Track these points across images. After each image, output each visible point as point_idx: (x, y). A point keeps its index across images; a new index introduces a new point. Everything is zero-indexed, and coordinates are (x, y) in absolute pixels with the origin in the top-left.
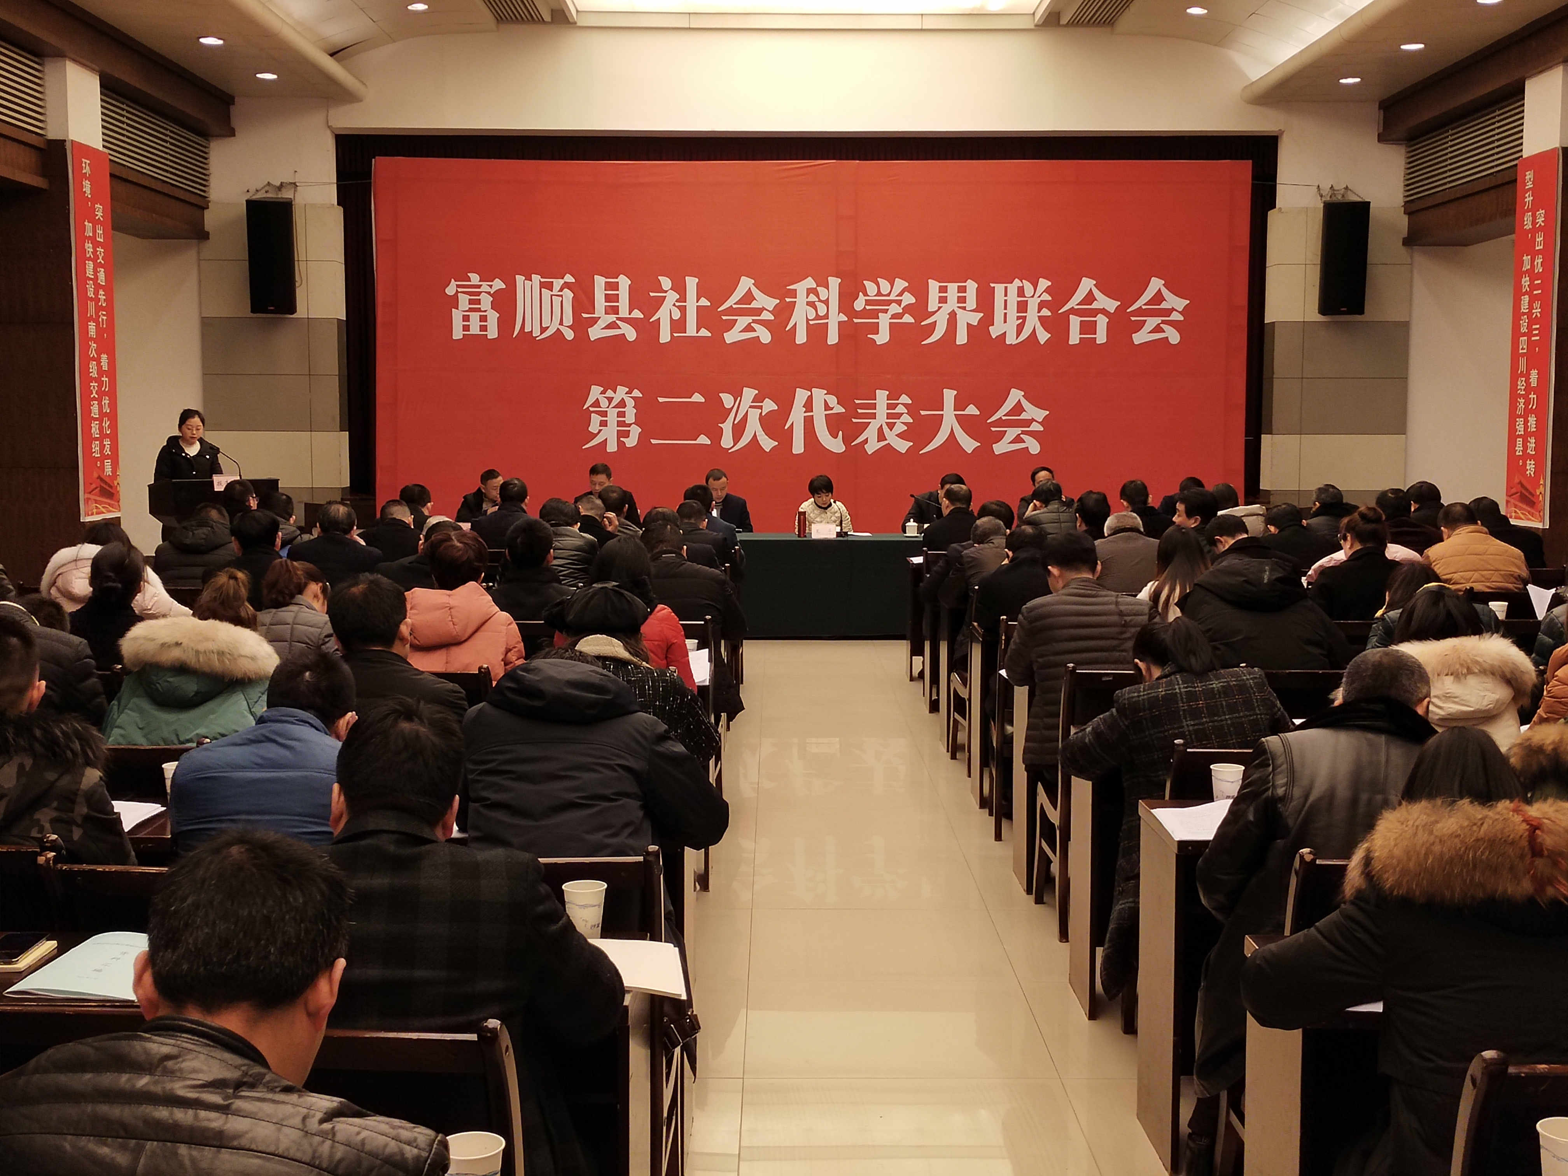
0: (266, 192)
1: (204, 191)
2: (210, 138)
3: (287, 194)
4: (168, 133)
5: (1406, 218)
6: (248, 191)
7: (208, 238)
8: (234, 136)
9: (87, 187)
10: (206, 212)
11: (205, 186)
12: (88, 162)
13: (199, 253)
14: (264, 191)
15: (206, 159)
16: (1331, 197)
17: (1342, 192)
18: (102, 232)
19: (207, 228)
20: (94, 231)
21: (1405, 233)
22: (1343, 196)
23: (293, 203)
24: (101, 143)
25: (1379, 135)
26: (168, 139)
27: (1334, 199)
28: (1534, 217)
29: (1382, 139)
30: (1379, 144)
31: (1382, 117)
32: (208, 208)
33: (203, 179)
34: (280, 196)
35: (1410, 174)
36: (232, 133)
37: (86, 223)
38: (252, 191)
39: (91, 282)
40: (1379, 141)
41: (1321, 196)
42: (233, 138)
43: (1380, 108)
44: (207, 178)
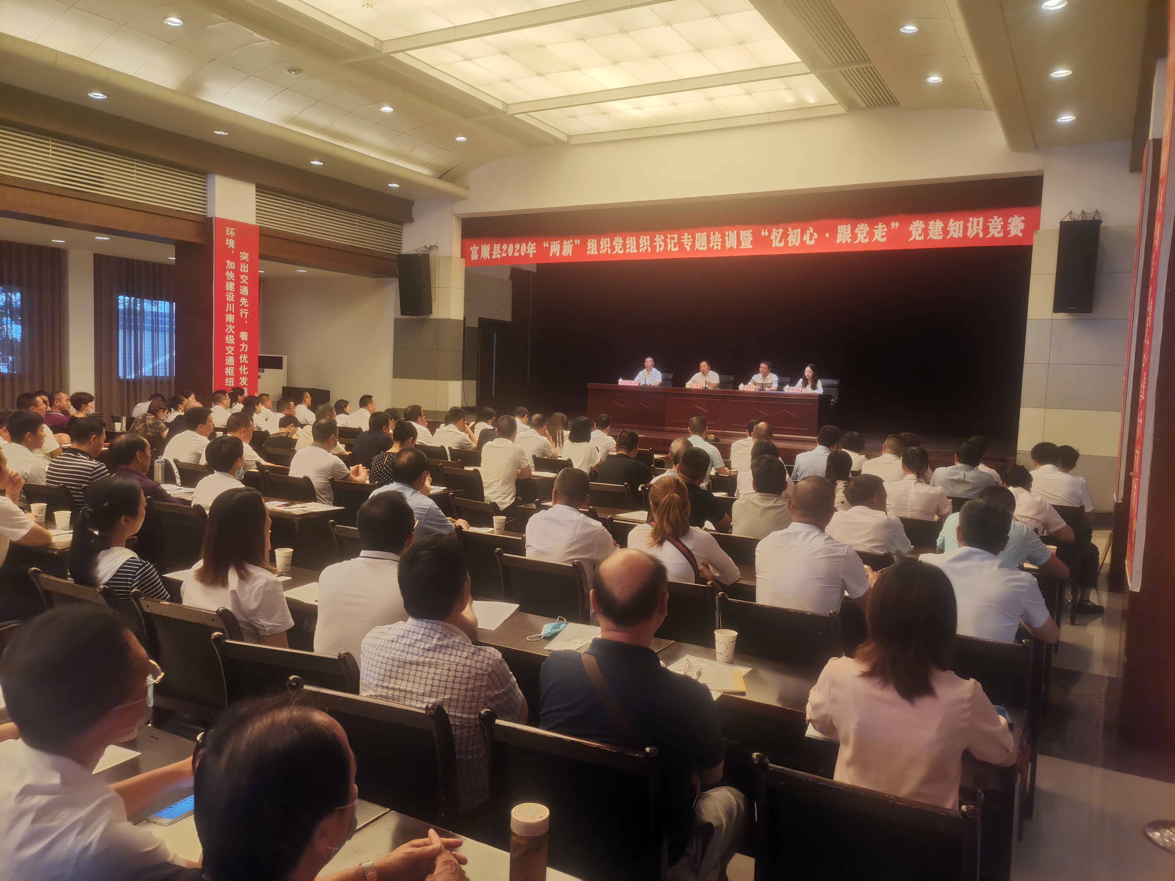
1: (396, 252)
2: (403, 224)
4: (355, 220)
9: (231, 243)
11: (399, 249)
12: (232, 229)
13: (396, 285)
15: (402, 235)
18: (247, 267)
20: (238, 266)
23: (431, 256)
24: (255, 221)
25: (1130, 167)
26: (355, 223)
30: (1132, 175)
31: (1131, 151)
33: (395, 245)
37: (228, 262)
39: (230, 293)
40: (1131, 171)
43: (1132, 144)
44: (400, 245)
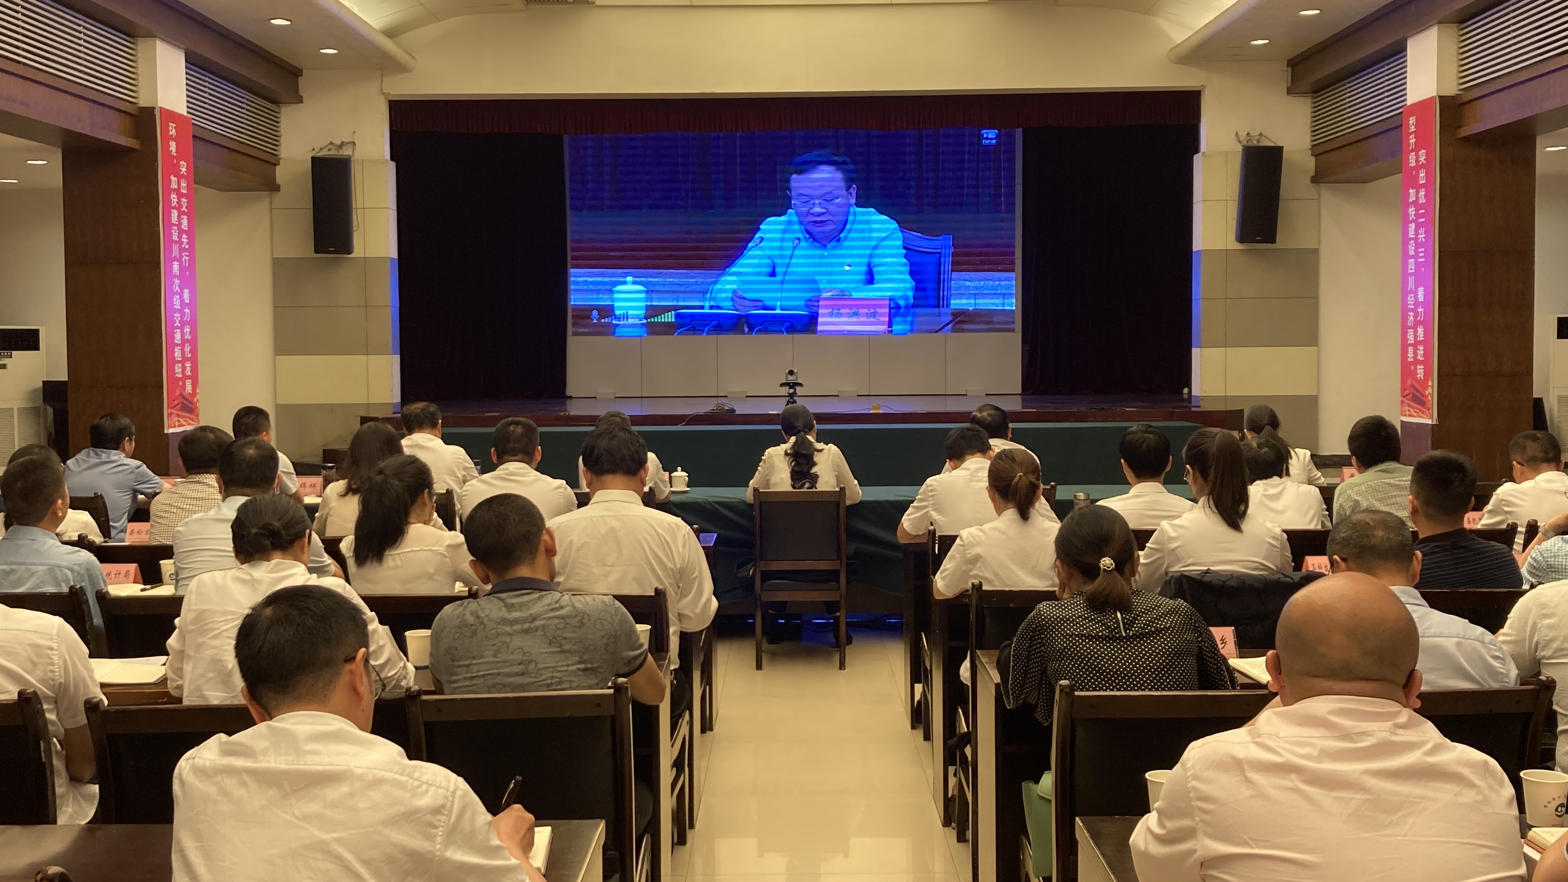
0: (330, 150)
1: (276, 150)
2: (281, 105)
3: (346, 152)
4: (244, 100)
5: (1313, 159)
6: (314, 150)
7: (279, 191)
8: (302, 102)
9: (173, 147)
10: (277, 167)
11: (276, 146)
12: (174, 125)
13: (271, 203)
14: (326, 149)
15: (277, 122)
16: (1247, 142)
17: (1257, 138)
18: (185, 185)
19: (279, 180)
20: (179, 184)
21: (1312, 173)
22: (1258, 141)
23: (352, 159)
24: (186, 109)
25: (1288, 89)
26: (244, 106)
27: (1250, 144)
28: (1417, 156)
29: (1290, 92)
30: (1289, 98)
31: (1290, 73)
32: (278, 164)
33: (275, 139)
34: (340, 153)
35: (1315, 122)
36: (300, 100)
37: (172, 177)
38: (317, 149)
39: (176, 228)
40: (1288, 94)
41: (1239, 141)
42: (299, 105)
43: (1288, 66)
44: (277, 139)
